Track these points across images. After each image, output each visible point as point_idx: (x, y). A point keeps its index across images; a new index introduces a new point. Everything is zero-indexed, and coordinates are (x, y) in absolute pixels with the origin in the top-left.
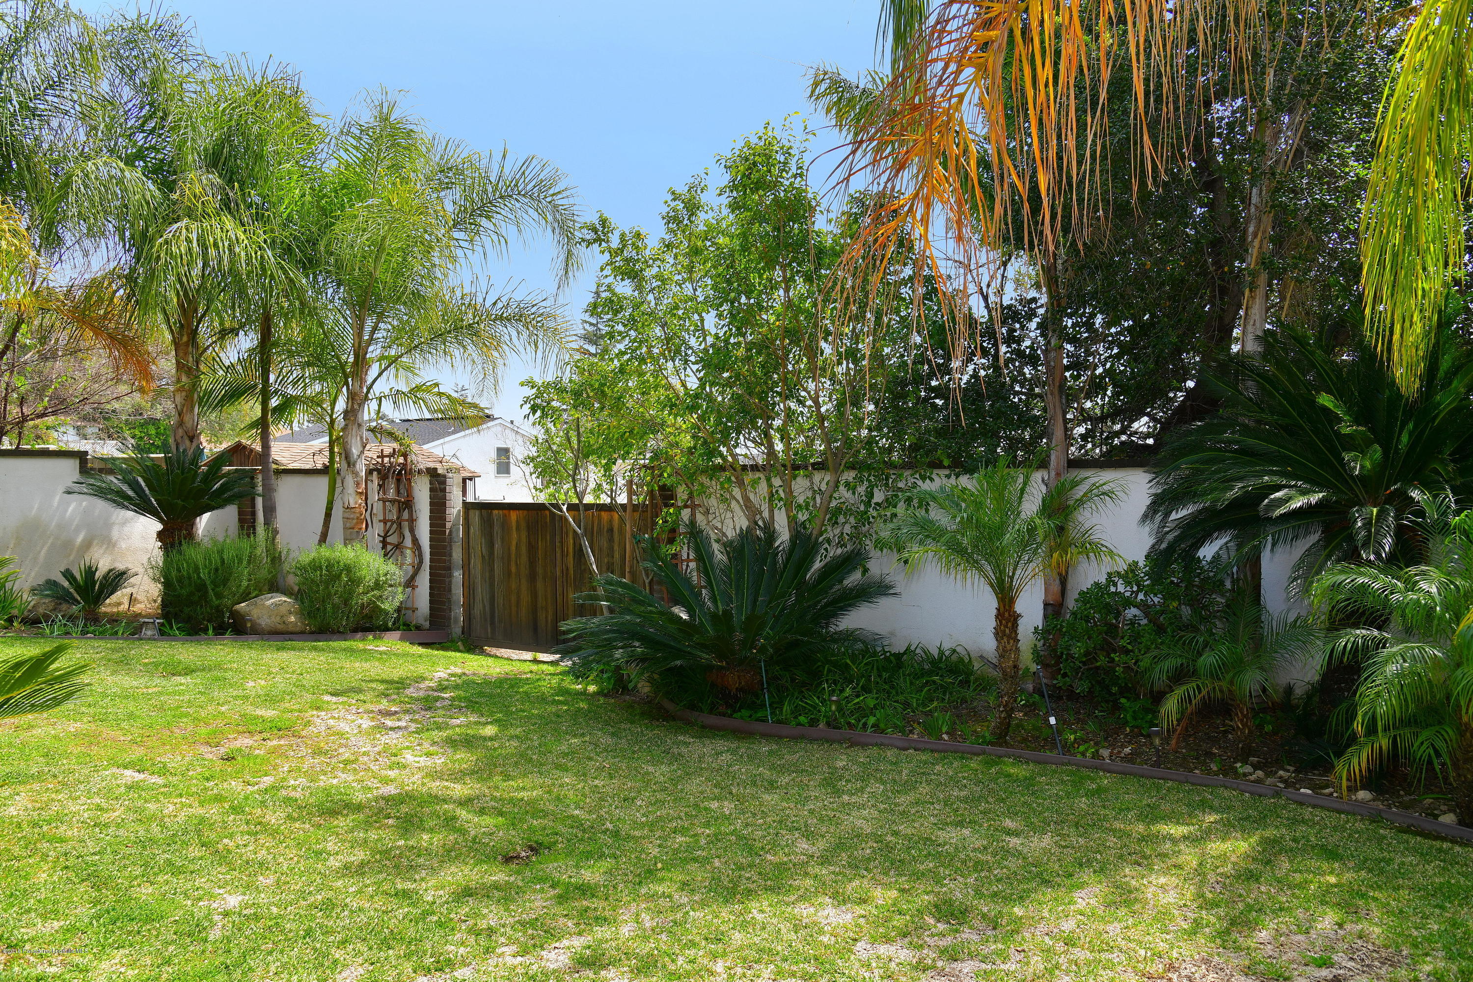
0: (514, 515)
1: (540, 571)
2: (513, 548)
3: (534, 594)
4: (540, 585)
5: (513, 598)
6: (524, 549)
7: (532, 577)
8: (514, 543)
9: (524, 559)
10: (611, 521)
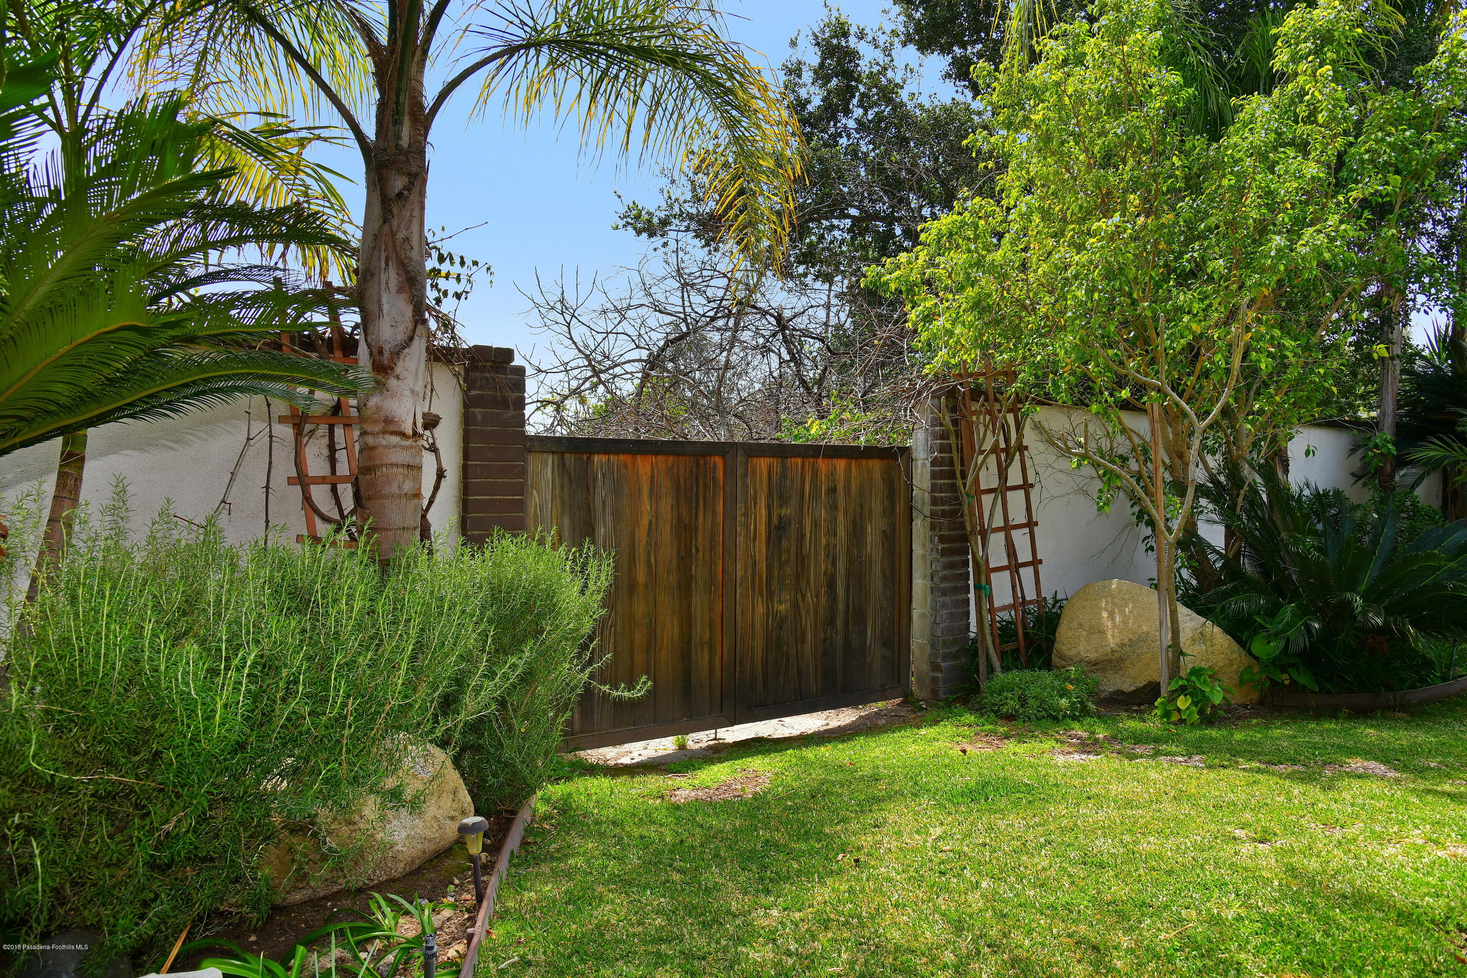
0: (644, 466)
1: (699, 571)
2: (642, 535)
3: (687, 621)
4: (699, 601)
5: (639, 637)
6: (666, 534)
7: (685, 587)
8: (645, 522)
9: (667, 550)
10: (832, 474)
